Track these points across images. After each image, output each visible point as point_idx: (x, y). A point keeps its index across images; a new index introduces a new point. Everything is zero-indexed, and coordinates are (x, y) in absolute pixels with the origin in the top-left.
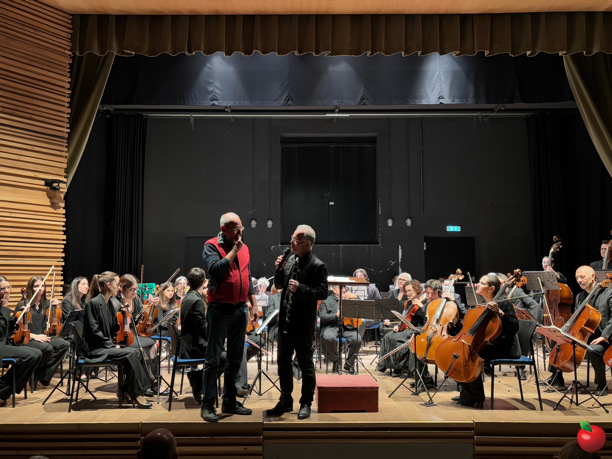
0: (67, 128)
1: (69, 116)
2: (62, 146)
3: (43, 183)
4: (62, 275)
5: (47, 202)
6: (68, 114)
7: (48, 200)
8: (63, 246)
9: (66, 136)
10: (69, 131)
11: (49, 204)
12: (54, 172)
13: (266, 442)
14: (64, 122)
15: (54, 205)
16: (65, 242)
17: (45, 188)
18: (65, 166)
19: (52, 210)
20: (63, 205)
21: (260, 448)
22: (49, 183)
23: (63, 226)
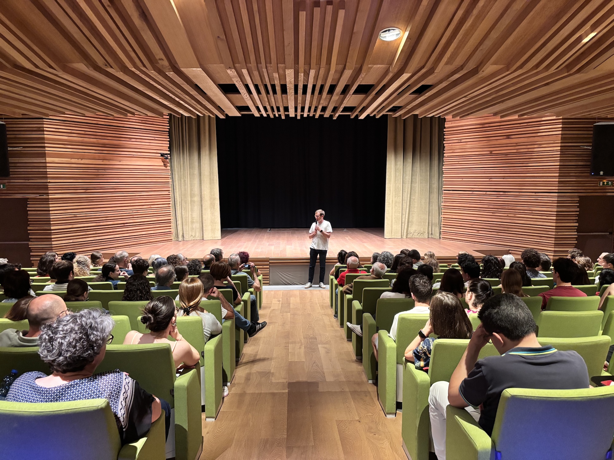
0: (168, 126)
1: (168, 120)
2: (166, 136)
3: (160, 155)
5: (162, 164)
6: (168, 119)
7: (163, 163)
9: (168, 130)
10: (169, 127)
12: (164, 149)
13: (270, 264)
15: (165, 165)
17: (161, 157)
18: (168, 145)
19: (164, 168)
20: (169, 165)
21: (268, 266)
22: (162, 155)
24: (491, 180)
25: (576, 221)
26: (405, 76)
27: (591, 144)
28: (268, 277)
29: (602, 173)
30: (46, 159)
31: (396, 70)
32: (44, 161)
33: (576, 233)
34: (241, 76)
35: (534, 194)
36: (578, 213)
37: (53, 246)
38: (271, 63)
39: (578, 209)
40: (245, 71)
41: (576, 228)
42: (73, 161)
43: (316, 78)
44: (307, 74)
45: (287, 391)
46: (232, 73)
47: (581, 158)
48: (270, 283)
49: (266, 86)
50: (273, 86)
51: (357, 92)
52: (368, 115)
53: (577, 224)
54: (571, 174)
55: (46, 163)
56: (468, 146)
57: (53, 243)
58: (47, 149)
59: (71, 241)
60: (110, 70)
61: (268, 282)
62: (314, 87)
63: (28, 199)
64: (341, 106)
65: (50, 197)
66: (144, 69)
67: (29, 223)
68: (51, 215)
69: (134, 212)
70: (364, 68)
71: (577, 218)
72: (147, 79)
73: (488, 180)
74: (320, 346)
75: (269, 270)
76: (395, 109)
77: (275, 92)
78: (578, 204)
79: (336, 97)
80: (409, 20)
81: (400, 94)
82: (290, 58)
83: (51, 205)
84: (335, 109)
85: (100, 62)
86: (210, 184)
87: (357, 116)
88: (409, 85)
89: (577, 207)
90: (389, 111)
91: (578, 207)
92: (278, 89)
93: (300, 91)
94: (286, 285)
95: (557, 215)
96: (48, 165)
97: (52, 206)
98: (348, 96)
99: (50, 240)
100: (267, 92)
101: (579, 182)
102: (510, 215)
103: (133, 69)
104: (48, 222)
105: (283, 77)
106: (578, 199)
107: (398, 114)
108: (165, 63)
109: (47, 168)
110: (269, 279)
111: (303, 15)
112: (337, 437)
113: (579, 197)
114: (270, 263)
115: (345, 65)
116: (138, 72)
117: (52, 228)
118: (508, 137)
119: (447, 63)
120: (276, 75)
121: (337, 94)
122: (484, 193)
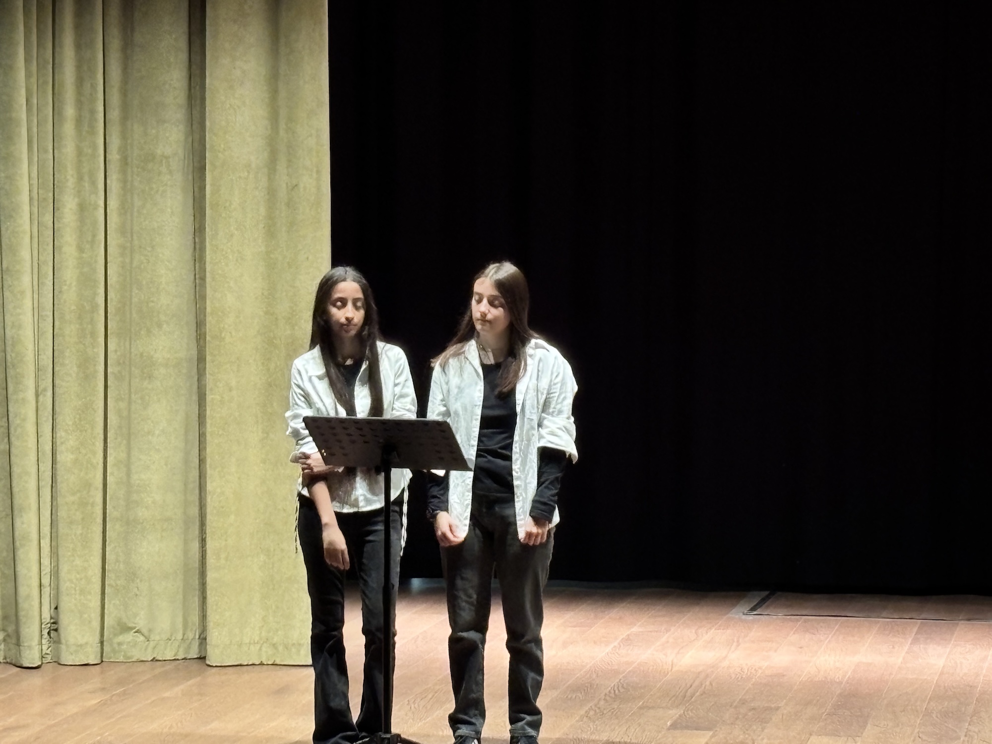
86: (271, 232)
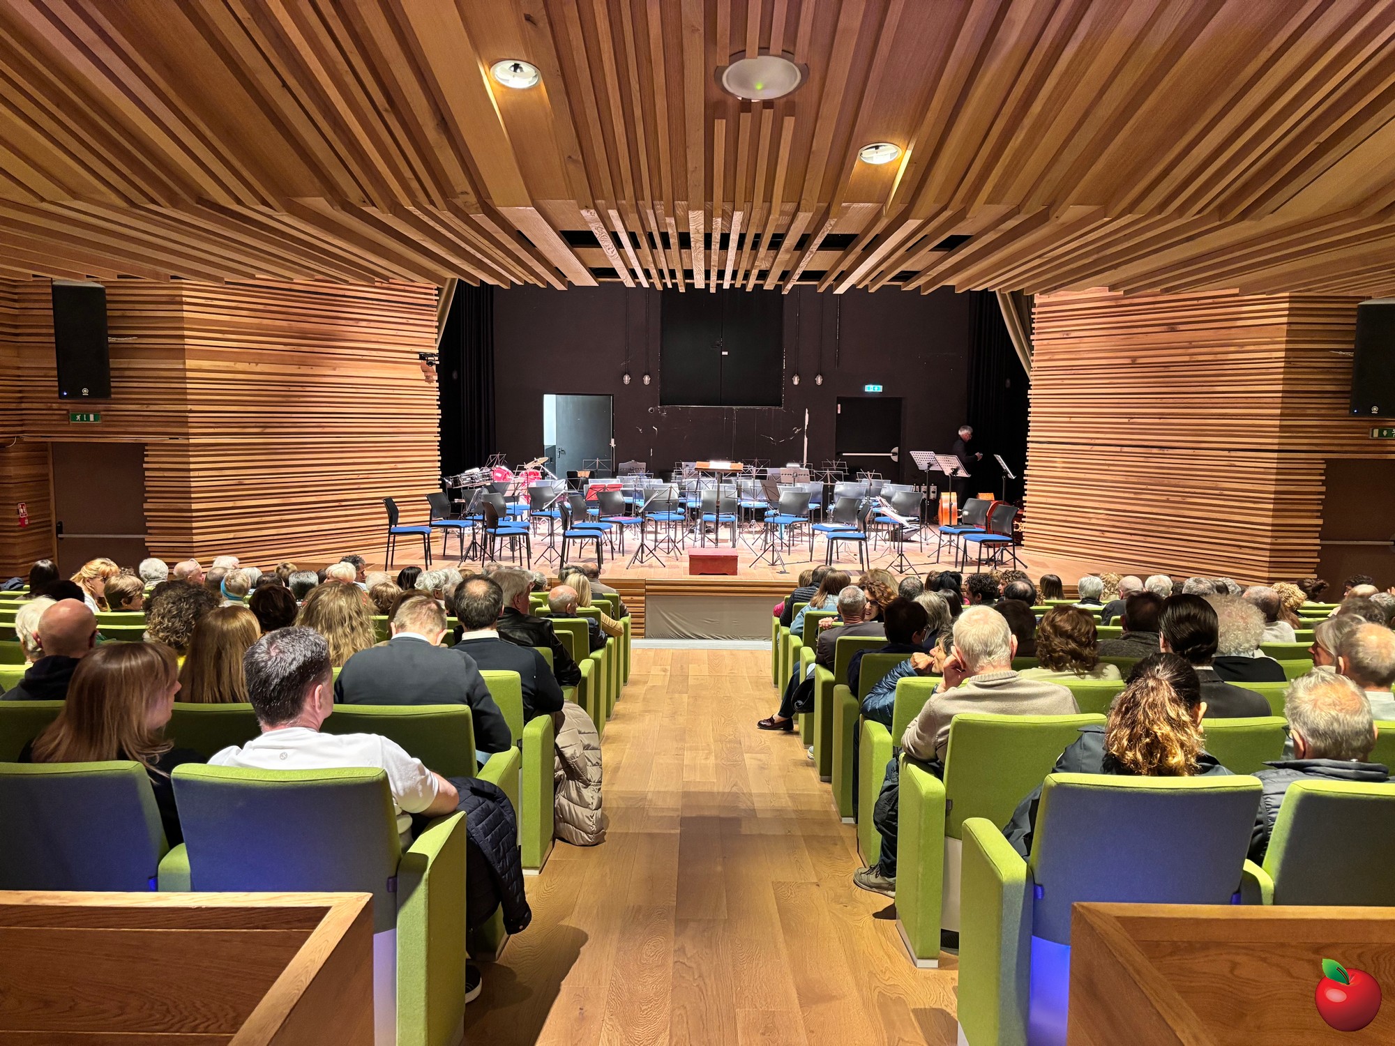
0: (436, 295)
2: (432, 315)
3: (417, 356)
4: (438, 450)
5: (422, 376)
7: (423, 373)
8: (438, 421)
9: (435, 303)
10: (436, 298)
11: (424, 378)
12: (426, 344)
13: (647, 594)
14: (432, 289)
15: (429, 379)
16: (440, 417)
17: (420, 361)
19: (426, 384)
20: (436, 378)
21: (643, 598)
22: (423, 357)
23: (437, 400)
24: (1132, 420)
25: (1319, 514)
26: (912, 224)
27: (1352, 346)
28: (642, 620)
29: (1375, 409)
30: (184, 363)
31: (894, 214)
32: (181, 367)
33: (1318, 541)
34: (605, 220)
35: (1226, 453)
36: (1323, 497)
37: (195, 544)
38: (661, 199)
39: (1323, 489)
40: (613, 214)
41: (1319, 529)
42: (240, 366)
43: (746, 223)
44: (728, 218)
45: (679, 831)
46: (589, 215)
47: (1331, 377)
48: (647, 634)
49: (650, 237)
50: (665, 237)
51: (824, 246)
52: (853, 286)
53: (1320, 522)
54: (1309, 412)
55: (185, 370)
56: (1084, 347)
57: (196, 538)
58: (187, 341)
59: (231, 535)
60: (370, 210)
61: (642, 631)
62: (742, 237)
63: (146, 444)
64: (797, 272)
65: (192, 441)
66: (430, 208)
67: (146, 495)
68: (192, 479)
69: (361, 476)
70: (834, 210)
71: (1321, 508)
72: (432, 223)
73: (1126, 420)
74: (746, 756)
75: (644, 605)
76: (906, 276)
77: (666, 244)
78: (1323, 478)
79: (783, 256)
80: (910, 132)
81: (912, 251)
82: (697, 192)
83: (192, 459)
84: (785, 276)
85: (354, 195)
87: (831, 288)
88: (926, 236)
89: (1321, 483)
90: (894, 279)
91: (1324, 483)
92: (674, 241)
93: (716, 246)
94: (680, 638)
95: (1276, 501)
96: (189, 374)
97: (196, 461)
98: (807, 255)
99: (189, 531)
100: (653, 245)
101: (1326, 430)
102: (1172, 499)
103: (411, 208)
104: (186, 494)
105: (683, 221)
106: (1324, 466)
107: (912, 286)
108: (472, 198)
109: (188, 381)
110: (643, 626)
111: (720, 126)
112: (773, 908)
113: (1327, 461)
114: (647, 591)
115: (799, 204)
116: (417, 213)
117: (194, 506)
118: (1172, 327)
119: (990, 201)
120: (670, 220)
121: (787, 251)
122: (1118, 449)
